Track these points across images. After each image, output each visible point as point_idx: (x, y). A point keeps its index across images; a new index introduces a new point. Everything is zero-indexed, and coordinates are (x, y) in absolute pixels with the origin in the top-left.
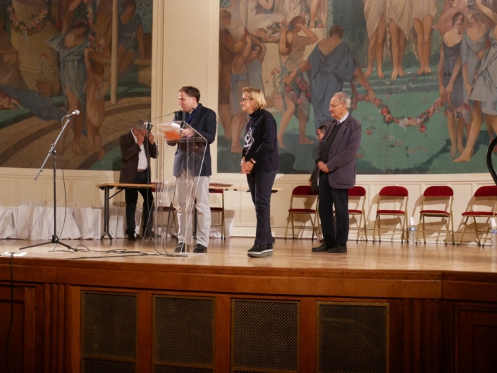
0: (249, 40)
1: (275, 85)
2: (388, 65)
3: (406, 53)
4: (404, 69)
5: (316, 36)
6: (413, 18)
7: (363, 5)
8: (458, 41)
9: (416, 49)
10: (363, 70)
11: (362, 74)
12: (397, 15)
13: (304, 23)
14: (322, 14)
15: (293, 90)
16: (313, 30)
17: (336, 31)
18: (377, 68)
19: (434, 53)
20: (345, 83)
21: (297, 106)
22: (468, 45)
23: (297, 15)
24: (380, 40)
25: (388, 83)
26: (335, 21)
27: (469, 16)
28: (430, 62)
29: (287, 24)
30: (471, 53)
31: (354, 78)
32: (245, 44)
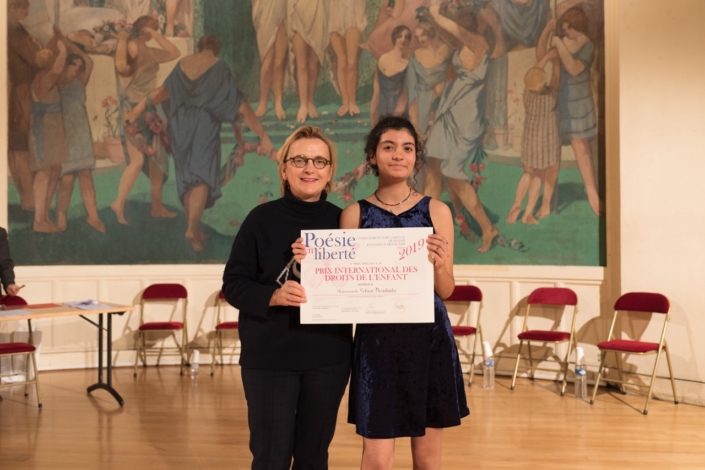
0: (62, 47)
1: (109, 123)
2: (291, 100)
3: (320, 83)
4: (317, 106)
5: (176, 49)
6: (330, 30)
7: (251, 7)
8: (401, 68)
9: (336, 78)
10: (253, 105)
11: (251, 111)
12: (304, 26)
13: (156, 28)
14: (186, 15)
15: (140, 132)
16: (171, 39)
17: (208, 43)
18: (274, 104)
19: (363, 85)
20: (224, 125)
21: (146, 157)
22: (418, 76)
23: (145, 13)
24: (279, 62)
25: (292, 127)
26: (206, 27)
27: (419, 32)
28: (357, 99)
29: (127, 26)
30: (423, 87)
31: (238, 118)
32: (56, 53)
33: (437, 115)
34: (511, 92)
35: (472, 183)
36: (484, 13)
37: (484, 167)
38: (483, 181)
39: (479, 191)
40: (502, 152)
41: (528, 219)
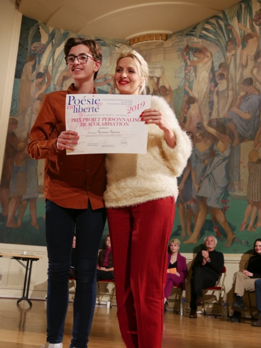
22: (196, 155)
32: (27, 144)
33: (206, 175)
34: (242, 163)
35: (222, 210)
36: (229, 124)
37: (228, 202)
38: (228, 209)
39: (226, 214)
40: (237, 193)
41: (251, 228)
